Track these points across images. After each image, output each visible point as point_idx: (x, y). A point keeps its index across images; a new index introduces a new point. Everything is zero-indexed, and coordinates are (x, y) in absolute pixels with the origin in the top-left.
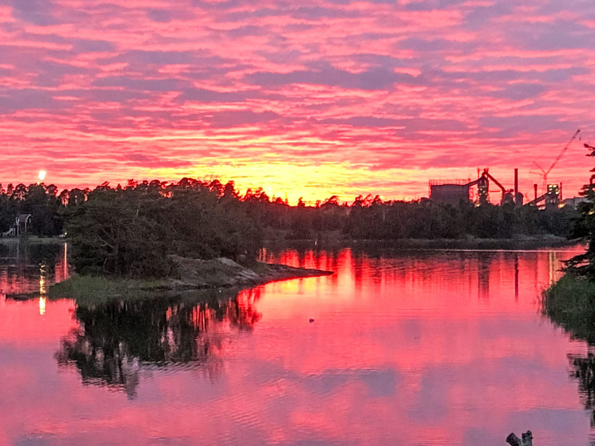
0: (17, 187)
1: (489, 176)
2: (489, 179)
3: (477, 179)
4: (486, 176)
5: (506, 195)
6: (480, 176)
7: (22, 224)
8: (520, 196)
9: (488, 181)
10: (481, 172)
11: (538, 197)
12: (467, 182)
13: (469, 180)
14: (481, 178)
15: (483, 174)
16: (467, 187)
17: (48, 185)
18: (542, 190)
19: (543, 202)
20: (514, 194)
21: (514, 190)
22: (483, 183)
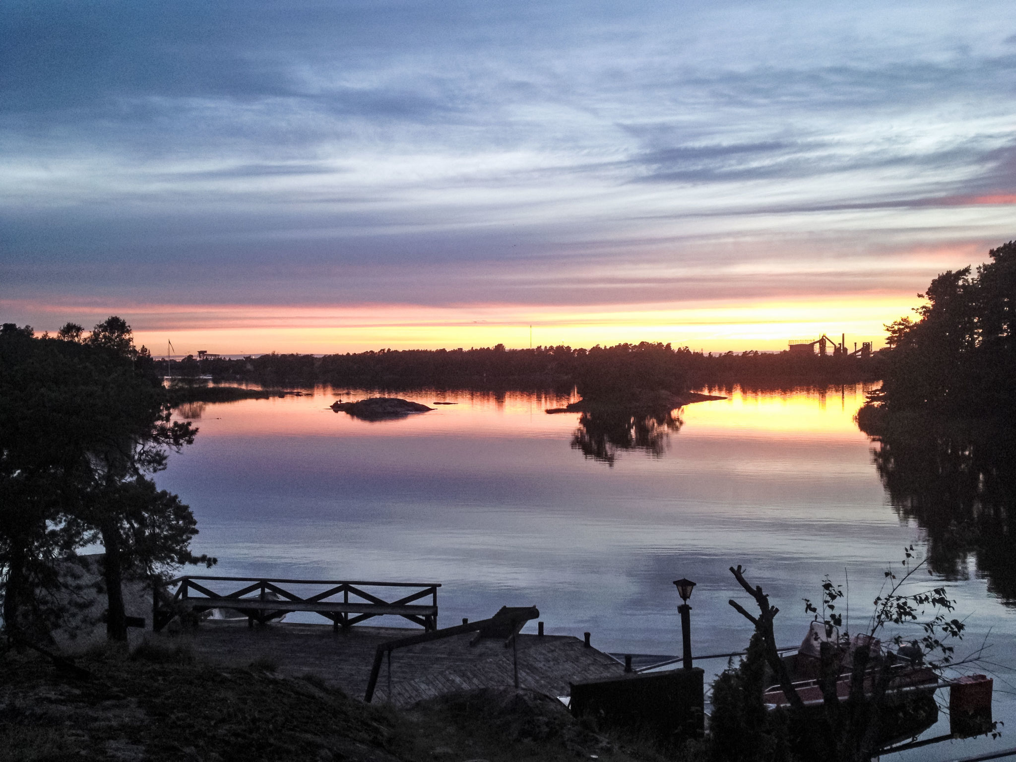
1: (826, 338)
2: (826, 340)
4: (824, 338)
5: (837, 350)
8: (845, 350)
9: (825, 341)
10: (822, 336)
11: (857, 350)
12: (813, 342)
13: (814, 340)
14: (821, 339)
16: (812, 345)
17: (566, 346)
18: (860, 346)
19: (860, 353)
20: (842, 348)
21: (842, 346)
22: (822, 342)
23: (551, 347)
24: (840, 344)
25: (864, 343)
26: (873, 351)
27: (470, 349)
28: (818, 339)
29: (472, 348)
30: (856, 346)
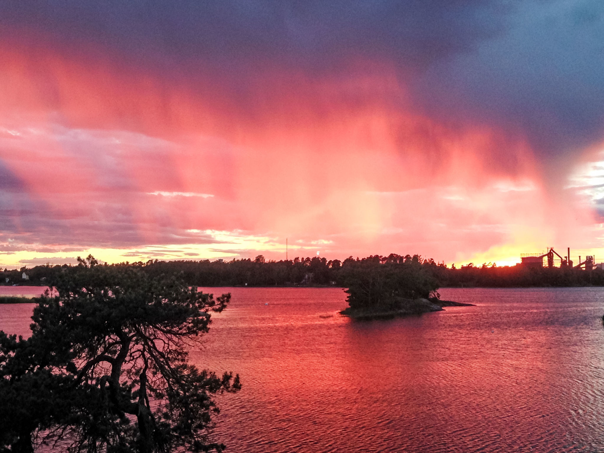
0: (306, 259)
1: (554, 251)
2: (554, 253)
3: (547, 253)
4: (552, 251)
5: (563, 263)
6: (549, 252)
7: (309, 278)
8: (571, 263)
9: (553, 255)
10: (549, 250)
11: (581, 263)
12: (542, 255)
13: (543, 254)
14: (549, 253)
15: (550, 251)
16: (541, 258)
17: (321, 258)
18: (584, 259)
19: (584, 266)
20: (568, 261)
21: (568, 259)
22: (550, 255)
23: (308, 259)
24: (566, 257)
25: (587, 257)
26: (596, 263)
27: (232, 260)
28: (546, 252)
29: (234, 259)
30: (580, 259)
